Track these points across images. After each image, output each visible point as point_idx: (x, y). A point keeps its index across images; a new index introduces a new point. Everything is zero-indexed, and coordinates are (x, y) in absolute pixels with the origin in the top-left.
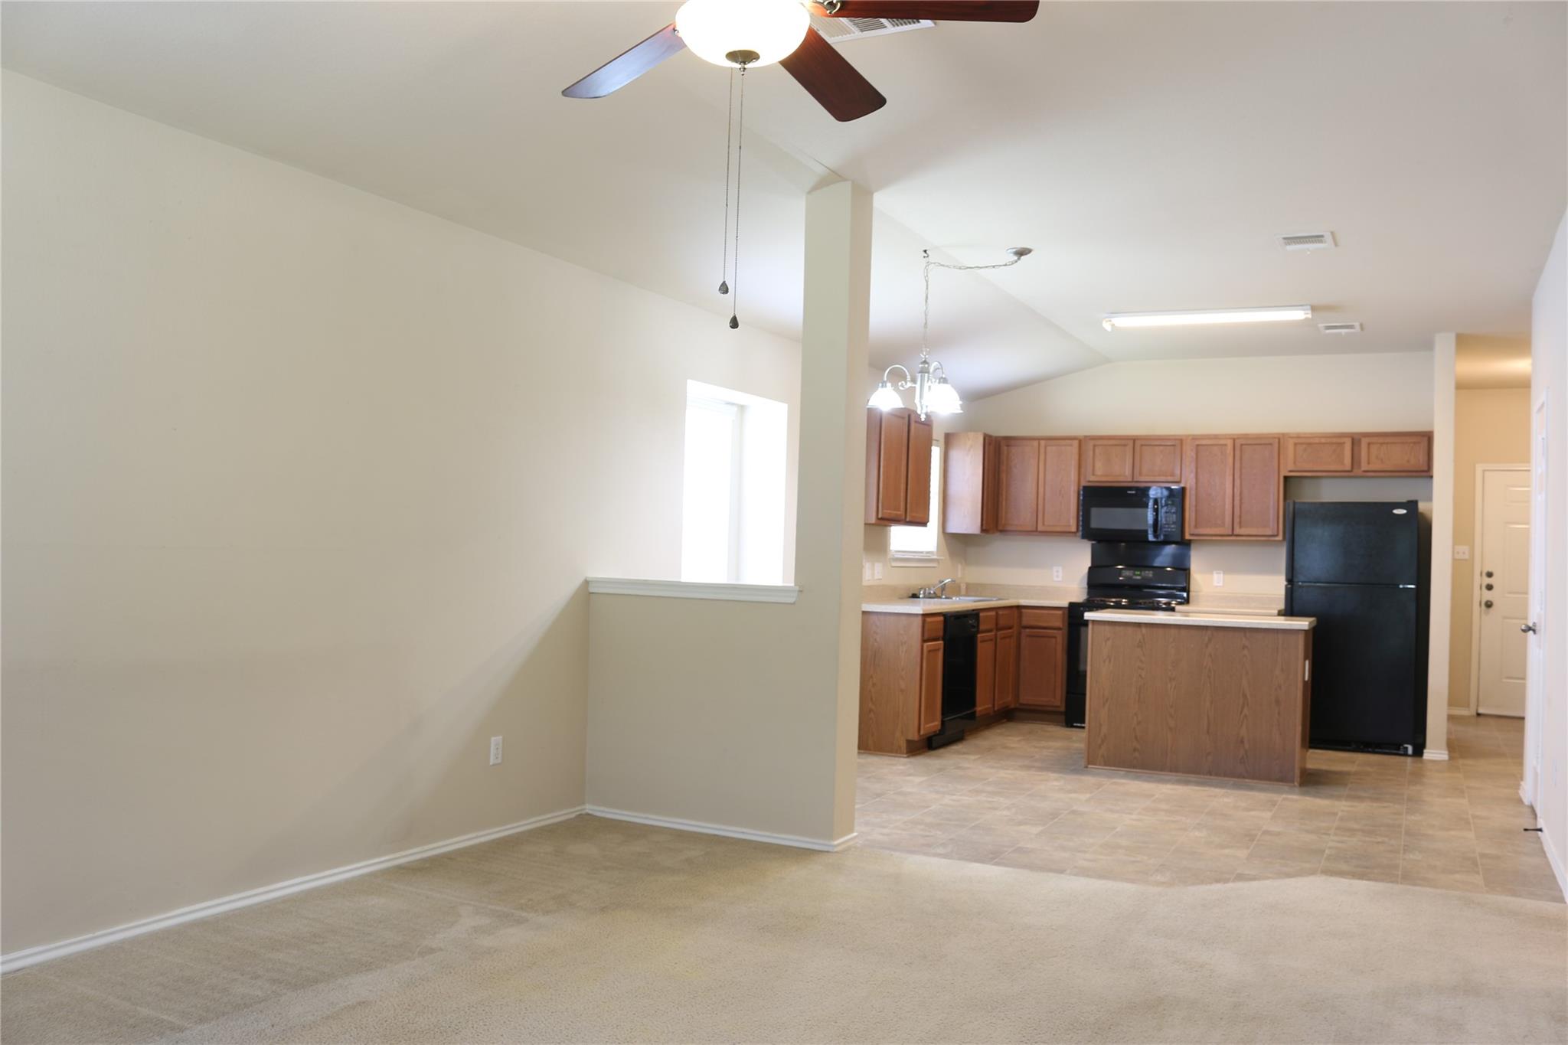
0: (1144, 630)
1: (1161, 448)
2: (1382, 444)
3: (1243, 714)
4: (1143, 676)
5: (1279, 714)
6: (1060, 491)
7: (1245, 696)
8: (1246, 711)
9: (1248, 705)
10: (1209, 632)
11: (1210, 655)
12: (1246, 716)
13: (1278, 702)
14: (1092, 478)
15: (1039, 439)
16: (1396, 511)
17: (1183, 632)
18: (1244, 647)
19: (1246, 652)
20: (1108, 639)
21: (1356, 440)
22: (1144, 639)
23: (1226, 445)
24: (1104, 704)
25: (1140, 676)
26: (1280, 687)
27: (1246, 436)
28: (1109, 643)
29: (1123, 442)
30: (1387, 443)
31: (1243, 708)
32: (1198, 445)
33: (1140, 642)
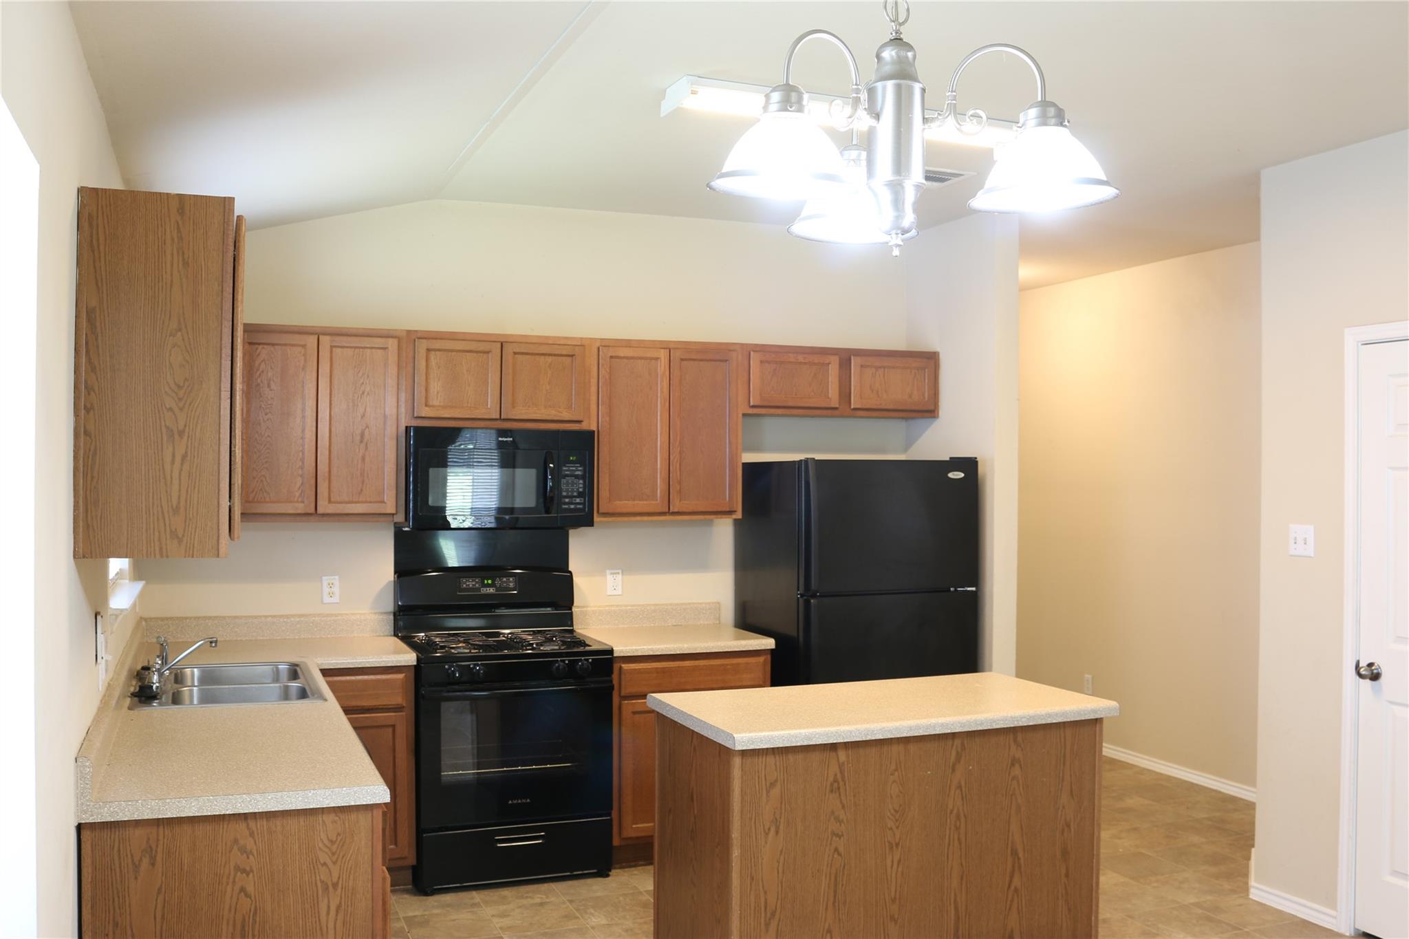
0: (842, 755)
1: (550, 359)
2: (877, 368)
3: (1012, 888)
4: (841, 849)
5: (1067, 875)
6: (362, 435)
7: (1014, 853)
8: (1017, 881)
9: (1020, 867)
10: (957, 742)
11: (959, 787)
12: (1016, 890)
13: (1065, 853)
14: (426, 412)
15: (318, 333)
16: (951, 475)
17: (912, 748)
18: (1014, 761)
19: (1017, 771)
20: (773, 785)
21: (846, 357)
22: (842, 772)
23: (657, 359)
24: (767, 925)
25: (836, 850)
26: (1068, 826)
27: (686, 346)
28: (776, 791)
29: (482, 347)
30: (884, 367)
31: (1012, 877)
32: (611, 357)
33: (835, 781)
